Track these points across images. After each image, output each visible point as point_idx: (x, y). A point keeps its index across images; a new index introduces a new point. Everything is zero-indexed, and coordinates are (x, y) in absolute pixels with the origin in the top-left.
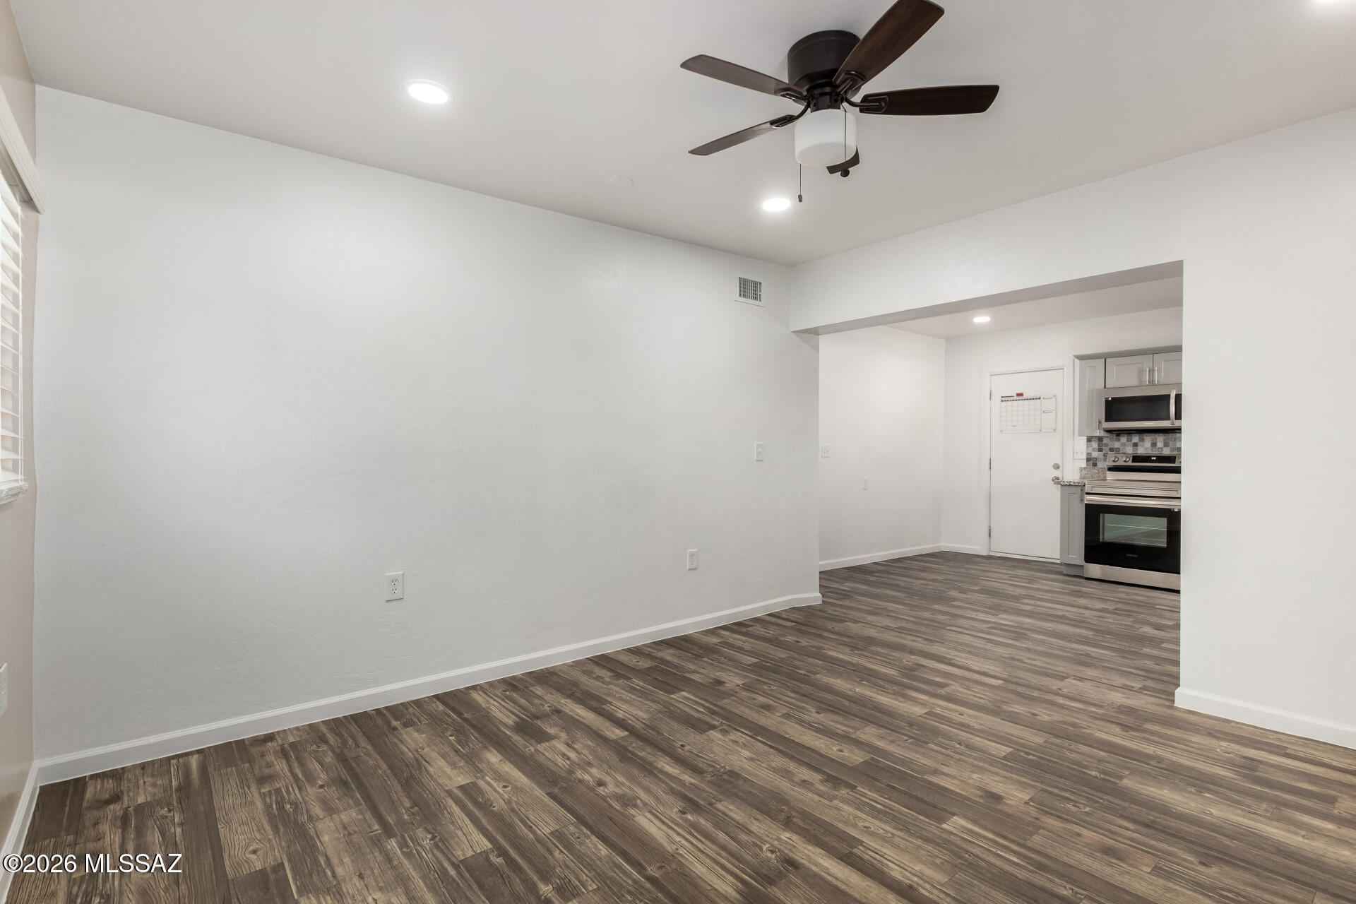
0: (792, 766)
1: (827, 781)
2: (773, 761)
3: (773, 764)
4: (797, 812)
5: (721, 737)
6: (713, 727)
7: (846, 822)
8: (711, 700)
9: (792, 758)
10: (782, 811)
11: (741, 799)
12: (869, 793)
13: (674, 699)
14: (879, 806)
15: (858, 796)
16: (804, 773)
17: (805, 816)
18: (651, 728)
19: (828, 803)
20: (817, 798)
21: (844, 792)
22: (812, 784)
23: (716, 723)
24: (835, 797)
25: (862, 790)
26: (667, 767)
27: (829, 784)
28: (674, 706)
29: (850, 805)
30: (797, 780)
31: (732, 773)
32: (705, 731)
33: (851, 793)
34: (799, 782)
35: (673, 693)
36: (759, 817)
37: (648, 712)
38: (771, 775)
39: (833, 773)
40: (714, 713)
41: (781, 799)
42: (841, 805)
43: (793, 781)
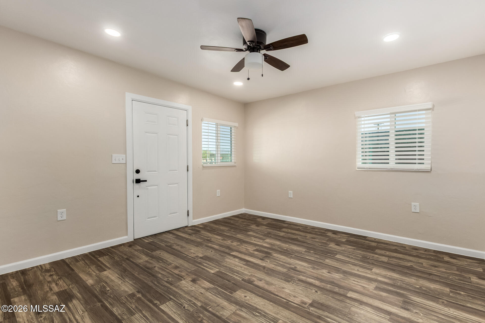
0: (266, 287)
1: (252, 282)
2: (275, 288)
3: (274, 287)
4: (262, 271)
5: (199, 255)
6: (201, 258)
7: (247, 269)
8: (200, 269)
9: (267, 291)
10: (266, 270)
11: (281, 273)
12: (238, 278)
13: (217, 268)
14: (236, 274)
15: (242, 277)
16: (261, 284)
17: (259, 270)
18: (223, 256)
19: (252, 274)
20: (256, 275)
21: (246, 278)
22: (258, 280)
23: (199, 259)
24: (250, 276)
25: (240, 279)
26: (314, 281)
27: (252, 280)
28: (216, 265)
29: (245, 274)
30: (263, 281)
31: (288, 281)
32: (204, 256)
33: (244, 278)
34: (262, 280)
35: (218, 272)
36: (273, 268)
37: (226, 262)
38: (273, 282)
39: (250, 285)
40: (200, 263)
41: (268, 274)
42: (248, 273)
43: (265, 280)
